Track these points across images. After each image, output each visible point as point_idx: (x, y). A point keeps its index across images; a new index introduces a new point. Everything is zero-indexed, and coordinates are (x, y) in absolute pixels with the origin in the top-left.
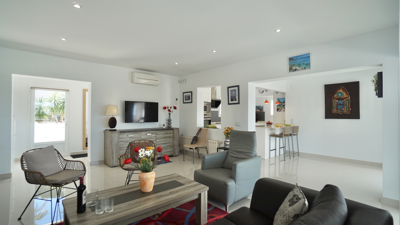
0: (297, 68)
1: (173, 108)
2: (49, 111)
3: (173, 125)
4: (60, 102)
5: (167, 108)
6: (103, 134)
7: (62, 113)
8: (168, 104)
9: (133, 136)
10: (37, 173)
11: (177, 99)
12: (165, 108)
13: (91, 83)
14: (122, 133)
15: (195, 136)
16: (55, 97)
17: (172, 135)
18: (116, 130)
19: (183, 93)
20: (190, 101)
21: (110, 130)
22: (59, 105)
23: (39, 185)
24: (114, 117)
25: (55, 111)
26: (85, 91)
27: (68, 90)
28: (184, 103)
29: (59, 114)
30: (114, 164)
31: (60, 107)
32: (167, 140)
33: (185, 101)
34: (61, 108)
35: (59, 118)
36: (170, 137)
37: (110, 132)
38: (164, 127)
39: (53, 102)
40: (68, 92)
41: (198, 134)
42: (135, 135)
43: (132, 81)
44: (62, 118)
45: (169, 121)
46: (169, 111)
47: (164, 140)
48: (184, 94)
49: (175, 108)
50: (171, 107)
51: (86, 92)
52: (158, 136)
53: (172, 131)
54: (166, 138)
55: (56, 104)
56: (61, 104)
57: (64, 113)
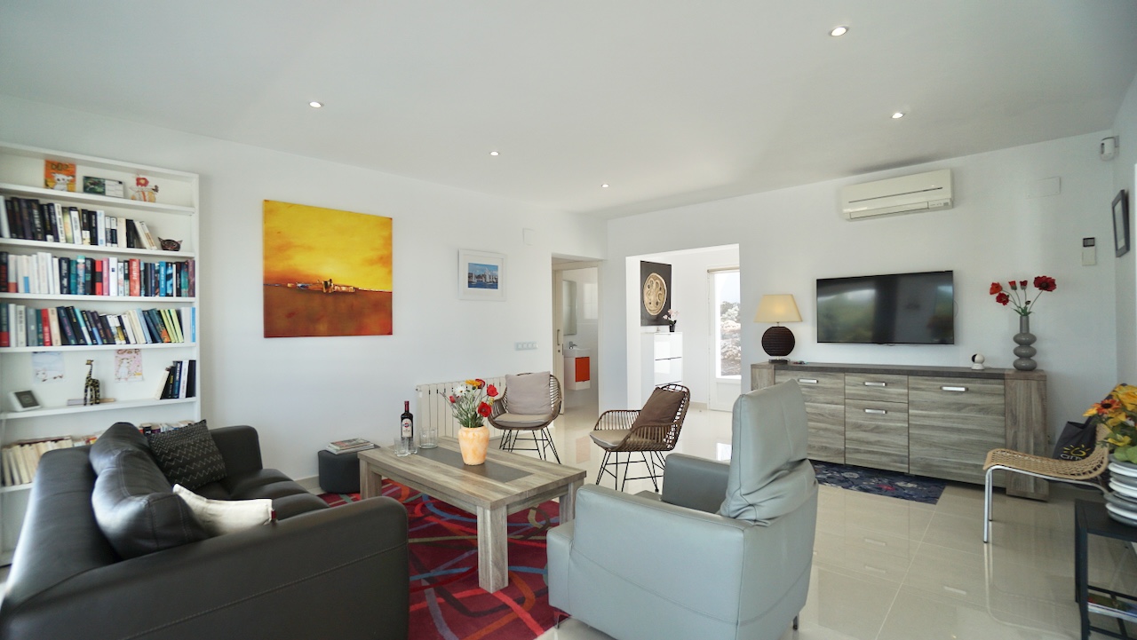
9: (815, 381)
11: (1088, 241)
12: (996, 288)
19: (1113, 205)
24: (782, 325)
28: (1118, 253)
32: (965, 419)
33: (1119, 246)
36: (984, 410)
38: (977, 367)
42: (820, 380)
45: (1025, 342)
46: (1003, 298)
47: (951, 417)
48: (1116, 211)
49: (1045, 284)
50: (1024, 284)
52: (918, 396)
54: (960, 407)
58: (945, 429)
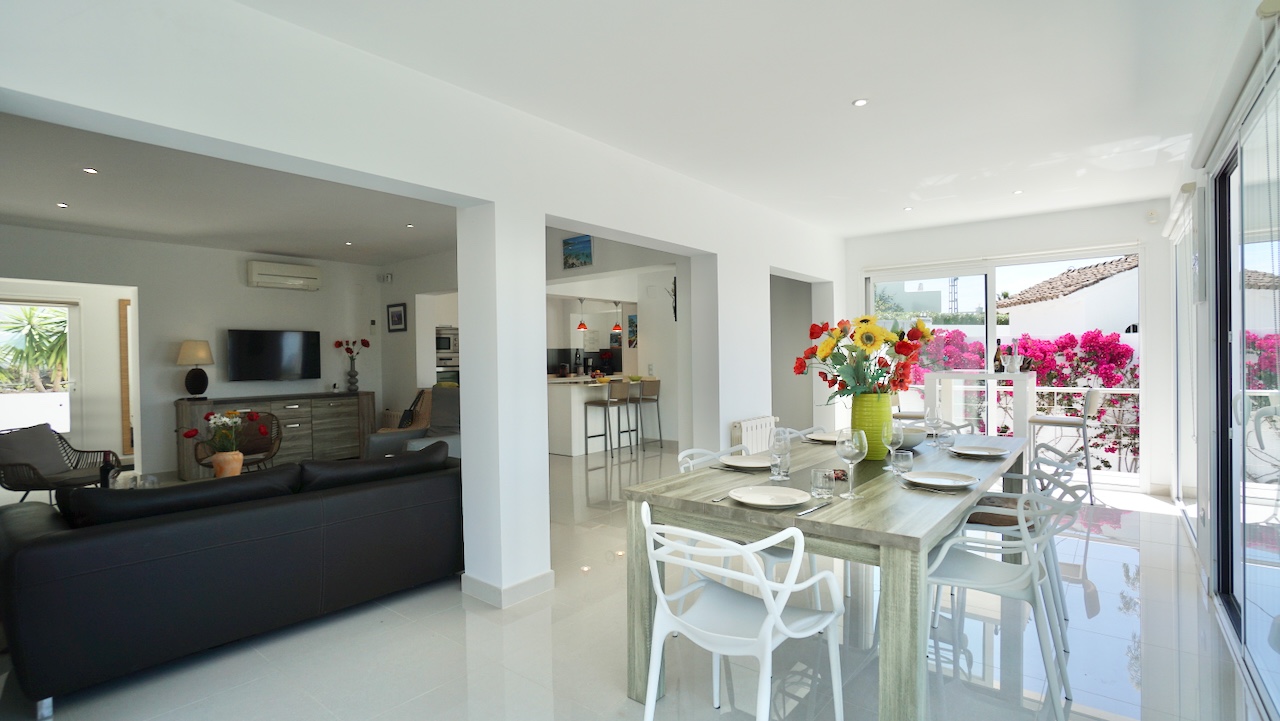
0: (575, 261)
1: (359, 343)
2: (11, 357)
3: (363, 386)
4: (47, 331)
5: (344, 344)
6: (174, 409)
7: (55, 363)
8: (350, 333)
10: (21, 465)
11: (373, 322)
12: (339, 344)
13: (136, 288)
14: (220, 406)
15: (410, 410)
16: (31, 317)
17: (355, 408)
18: (205, 399)
19: (389, 307)
20: (402, 326)
21: (189, 399)
22: (47, 339)
23: (24, 493)
24: (199, 367)
25: (31, 357)
26: (123, 304)
27: (76, 304)
28: (390, 331)
29: (45, 366)
30: (201, 476)
31: (48, 344)
32: (341, 421)
33: (392, 327)
34: (51, 350)
35: (46, 379)
36: (349, 414)
37: (189, 403)
38: (336, 391)
39: (26, 331)
40: (76, 309)
41: (415, 403)
43: (248, 283)
44: (55, 377)
45: (352, 375)
46: (349, 351)
47: (334, 422)
48: (391, 310)
49: (365, 343)
50: (354, 343)
51: (129, 307)
52: (317, 411)
53: (354, 400)
54: (338, 415)
55: (36, 337)
56: (51, 336)
57: (62, 363)
58: (332, 429)
